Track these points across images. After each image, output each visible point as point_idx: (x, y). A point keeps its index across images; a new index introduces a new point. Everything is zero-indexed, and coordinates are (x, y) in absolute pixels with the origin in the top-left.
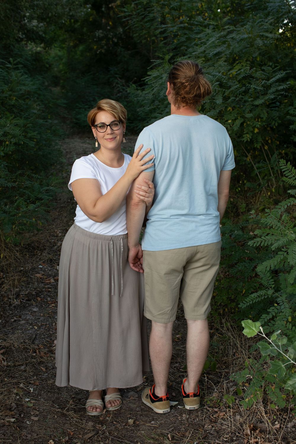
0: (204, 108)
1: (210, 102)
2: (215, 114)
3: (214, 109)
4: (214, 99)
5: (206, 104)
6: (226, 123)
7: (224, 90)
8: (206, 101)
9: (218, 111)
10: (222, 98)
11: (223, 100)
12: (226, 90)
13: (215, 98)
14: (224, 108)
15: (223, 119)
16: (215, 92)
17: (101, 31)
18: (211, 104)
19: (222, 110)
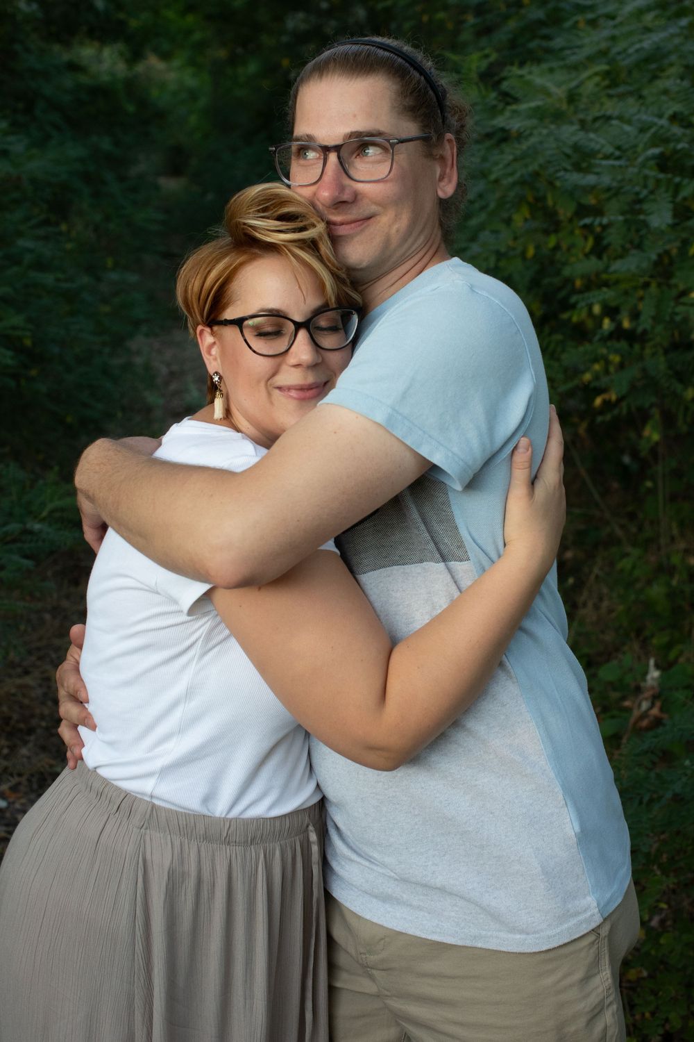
0: (605, 242)
1: (626, 221)
2: (645, 265)
3: (639, 247)
4: (641, 212)
5: (612, 230)
6: (684, 300)
7: (677, 179)
8: (612, 218)
9: (654, 257)
10: (670, 206)
11: (675, 216)
12: (686, 181)
13: (645, 206)
14: (678, 244)
15: (669, 286)
16: (645, 186)
17: (301, 15)
18: (629, 230)
19: (667, 253)
